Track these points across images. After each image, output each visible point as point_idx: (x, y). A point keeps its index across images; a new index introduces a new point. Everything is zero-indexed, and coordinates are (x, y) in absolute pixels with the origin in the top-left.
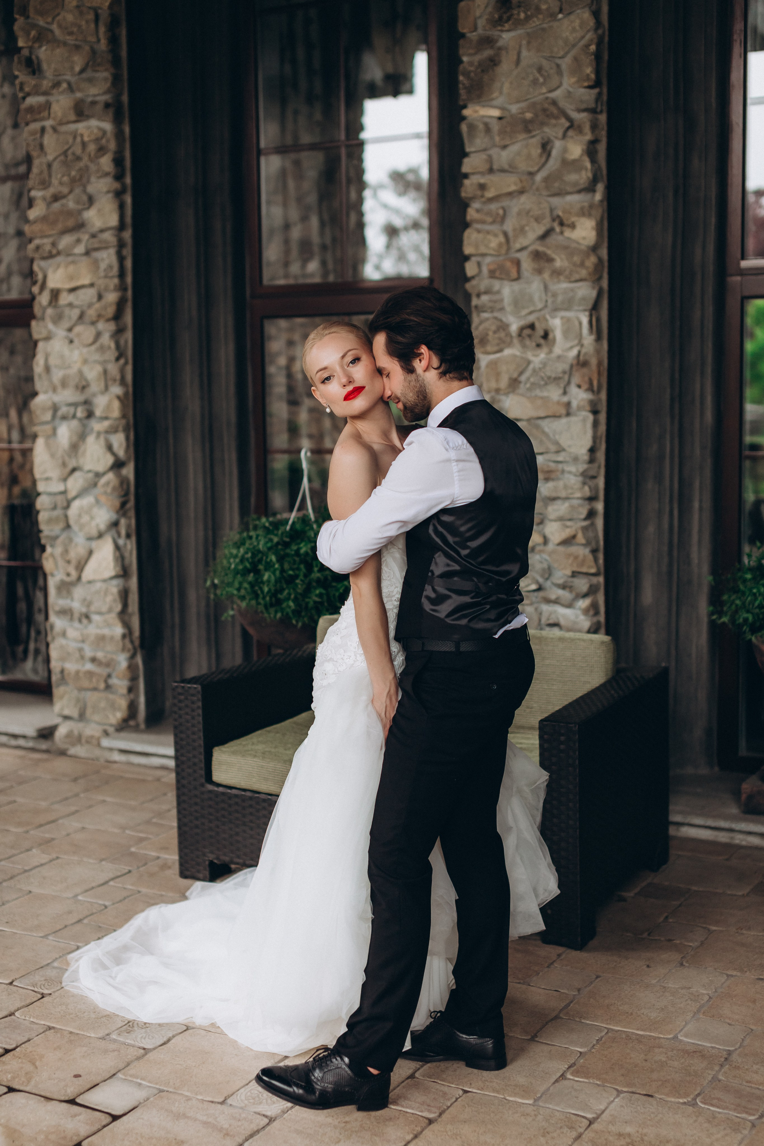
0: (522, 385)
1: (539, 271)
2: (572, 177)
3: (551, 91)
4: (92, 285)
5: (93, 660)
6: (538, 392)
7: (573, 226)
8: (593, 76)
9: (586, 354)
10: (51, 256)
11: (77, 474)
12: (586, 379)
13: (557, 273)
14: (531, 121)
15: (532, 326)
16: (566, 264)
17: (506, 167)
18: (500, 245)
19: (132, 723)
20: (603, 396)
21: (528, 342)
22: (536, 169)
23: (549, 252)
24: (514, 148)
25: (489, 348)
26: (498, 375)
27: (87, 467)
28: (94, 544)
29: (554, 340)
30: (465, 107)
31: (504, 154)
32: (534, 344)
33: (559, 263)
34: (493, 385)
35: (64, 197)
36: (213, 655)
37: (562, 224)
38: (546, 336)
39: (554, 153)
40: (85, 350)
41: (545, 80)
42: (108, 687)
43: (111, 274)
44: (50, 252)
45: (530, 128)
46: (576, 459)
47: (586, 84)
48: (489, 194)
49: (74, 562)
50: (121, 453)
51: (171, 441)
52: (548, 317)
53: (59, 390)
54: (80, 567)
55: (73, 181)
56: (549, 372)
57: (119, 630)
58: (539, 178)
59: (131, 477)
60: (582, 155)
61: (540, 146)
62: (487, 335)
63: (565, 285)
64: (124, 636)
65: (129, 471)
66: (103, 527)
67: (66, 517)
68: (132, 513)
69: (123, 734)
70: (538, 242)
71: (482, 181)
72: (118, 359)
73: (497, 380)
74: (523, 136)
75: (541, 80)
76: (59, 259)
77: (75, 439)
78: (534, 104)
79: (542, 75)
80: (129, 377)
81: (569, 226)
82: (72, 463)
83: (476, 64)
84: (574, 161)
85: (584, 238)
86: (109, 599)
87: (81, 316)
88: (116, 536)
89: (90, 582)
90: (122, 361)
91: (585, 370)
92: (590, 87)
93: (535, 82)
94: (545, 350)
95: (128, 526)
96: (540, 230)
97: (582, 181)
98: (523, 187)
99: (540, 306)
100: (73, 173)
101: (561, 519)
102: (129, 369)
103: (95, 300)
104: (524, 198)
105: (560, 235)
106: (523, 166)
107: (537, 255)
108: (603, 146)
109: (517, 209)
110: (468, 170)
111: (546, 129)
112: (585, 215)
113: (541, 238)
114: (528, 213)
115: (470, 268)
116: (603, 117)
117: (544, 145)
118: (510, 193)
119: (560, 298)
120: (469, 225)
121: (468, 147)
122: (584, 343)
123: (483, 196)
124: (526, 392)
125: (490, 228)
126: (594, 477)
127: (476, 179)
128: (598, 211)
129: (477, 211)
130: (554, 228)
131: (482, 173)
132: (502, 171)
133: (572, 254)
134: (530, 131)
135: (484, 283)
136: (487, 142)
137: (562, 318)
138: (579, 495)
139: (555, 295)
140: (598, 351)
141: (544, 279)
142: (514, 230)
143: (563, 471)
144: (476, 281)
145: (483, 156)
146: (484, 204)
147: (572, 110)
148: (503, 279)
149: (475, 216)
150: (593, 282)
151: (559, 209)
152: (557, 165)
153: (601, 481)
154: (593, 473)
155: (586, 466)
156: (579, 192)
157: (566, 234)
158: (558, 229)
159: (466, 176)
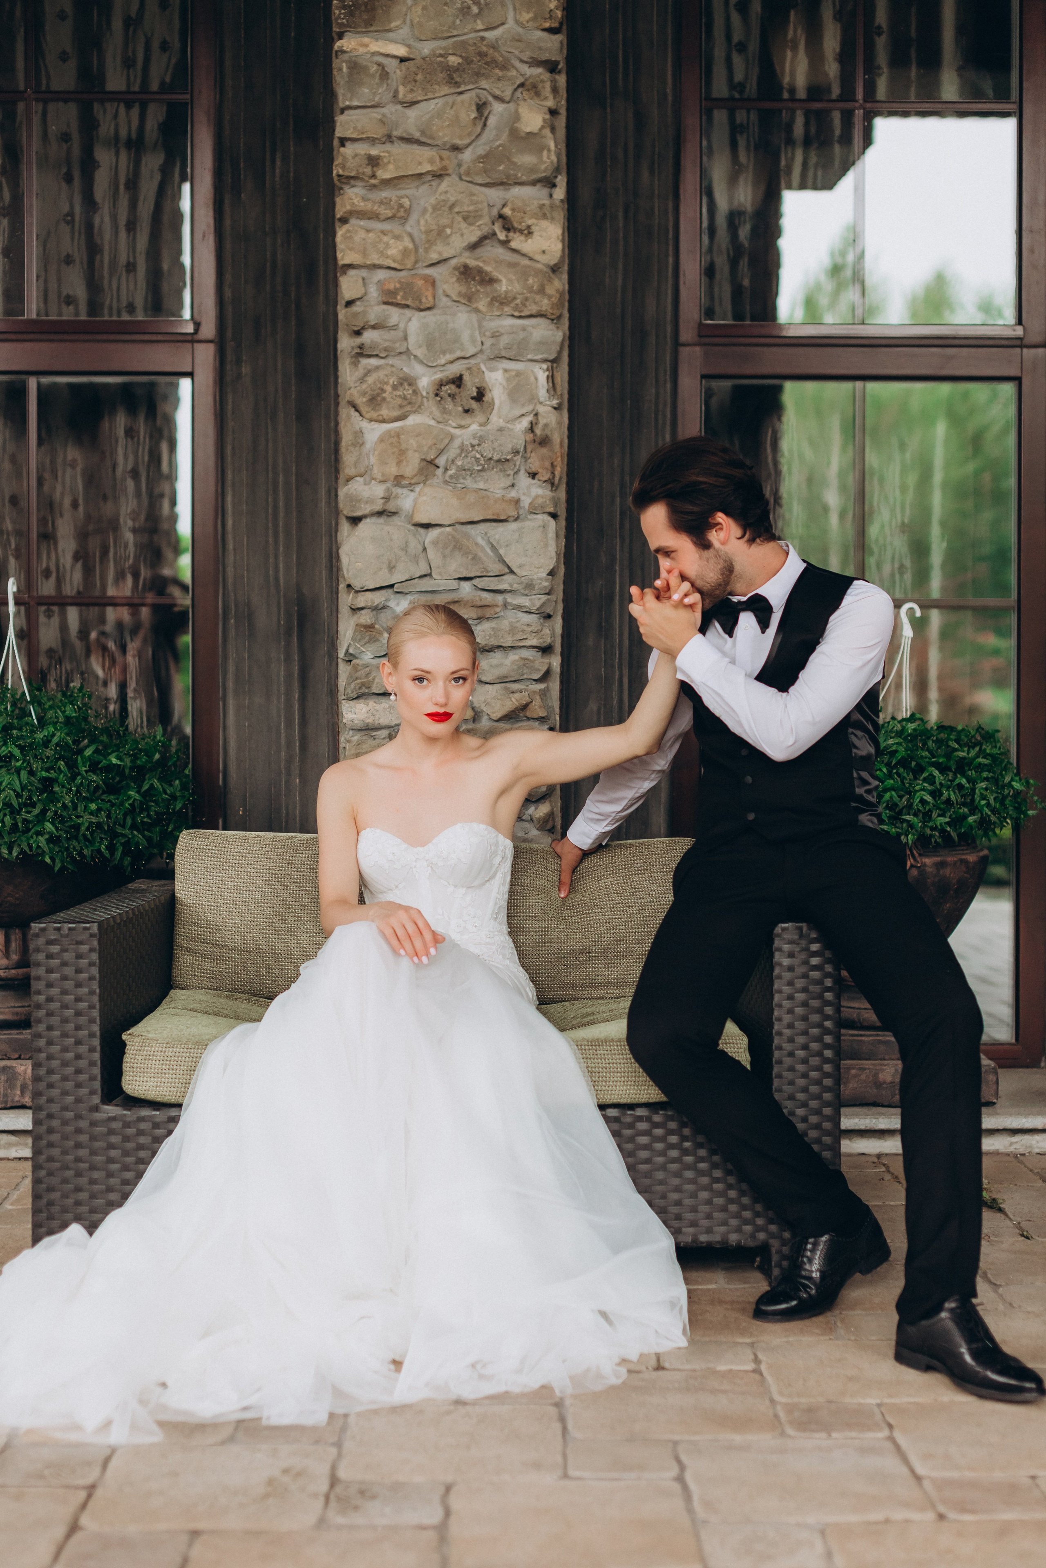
0: (439, 472)
1: (469, 298)
2: (526, 159)
3: (490, 28)
6: (469, 482)
7: (528, 232)
8: (559, 14)
9: (546, 425)
12: (547, 464)
13: (500, 301)
14: (458, 69)
15: (458, 381)
16: (517, 287)
17: (417, 135)
18: (405, 252)
20: (562, 494)
21: (449, 405)
22: (466, 141)
23: (489, 268)
24: (431, 107)
25: (385, 412)
26: (401, 455)
29: (492, 404)
30: (341, 36)
31: (412, 113)
32: (460, 409)
33: (505, 286)
34: (392, 470)
37: (508, 227)
38: (480, 396)
39: (492, 121)
41: (481, 10)
45: (456, 77)
46: (530, 586)
47: (547, 25)
48: (384, 174)
52: (483, 368)
56: (487, 450)
58: (467, 156)
60: (542, 128)
61: (474, 108)
62: (383, 391)
63: (509, 323)
70: (467, 254)
71: (374, 152)
73: (399, 463)
74: (446, 90)
75: (475, 9)
78: (463, 44)
81: (521, 232)
84: (531, 135)
85: (544, 252)
91: (544, 451)
92: (551, 31)
93: (465, 11)
94: (480, 418)
96: (473, 235)
97: (543, 167)
98: (445, 168)
99: (472, 351)
101: (503, 680)
104: (445, 185)
105: (505, 243)
106: (445, 136)
107: (466, 273)
108: (561, 121)
109: (433, 200)
110: (348, 134)
111: (484, 84)
112: (544, 217)
113: (473, 247)
114: (451, 207)
115: (349, 286)
116: (562, 80)
117: (481, 107)
118: (420, 175)
119: (504, 340)
120: (344, 221)
121: (343, 98)
122: (541, 409)
123: (374, 176)
124: (446, 482)
125: (386, 226)
126: (549, 617)
127: (362, 149)
128: (560, 215)
129: (364, 199)
130: (494, 234)
131: (372, 141)
132: (408, 140)
133: (524, 274)
134: (457, 84)
135: (375, 311)
136: (383, 93)
137: (506, 371)
138: (534, 642)
139: (496, 335)
140: (560, 423)
141: (477, 310)
142: (428, 232)
143: (505, 605)
144: (357, 308)
145: (375, 114)
146: (374, 186)
147: (522, 61)
148: (407, 306)
149: (362, 205)
150: (556, 320)
151: (504, 205)
152: (505, 137)
153: (558, 623)
154: (549, 610)
155: (544, 598)
156: (534, 183)
157: (513, 244)
158: (502, 236)
159: (343, 142)
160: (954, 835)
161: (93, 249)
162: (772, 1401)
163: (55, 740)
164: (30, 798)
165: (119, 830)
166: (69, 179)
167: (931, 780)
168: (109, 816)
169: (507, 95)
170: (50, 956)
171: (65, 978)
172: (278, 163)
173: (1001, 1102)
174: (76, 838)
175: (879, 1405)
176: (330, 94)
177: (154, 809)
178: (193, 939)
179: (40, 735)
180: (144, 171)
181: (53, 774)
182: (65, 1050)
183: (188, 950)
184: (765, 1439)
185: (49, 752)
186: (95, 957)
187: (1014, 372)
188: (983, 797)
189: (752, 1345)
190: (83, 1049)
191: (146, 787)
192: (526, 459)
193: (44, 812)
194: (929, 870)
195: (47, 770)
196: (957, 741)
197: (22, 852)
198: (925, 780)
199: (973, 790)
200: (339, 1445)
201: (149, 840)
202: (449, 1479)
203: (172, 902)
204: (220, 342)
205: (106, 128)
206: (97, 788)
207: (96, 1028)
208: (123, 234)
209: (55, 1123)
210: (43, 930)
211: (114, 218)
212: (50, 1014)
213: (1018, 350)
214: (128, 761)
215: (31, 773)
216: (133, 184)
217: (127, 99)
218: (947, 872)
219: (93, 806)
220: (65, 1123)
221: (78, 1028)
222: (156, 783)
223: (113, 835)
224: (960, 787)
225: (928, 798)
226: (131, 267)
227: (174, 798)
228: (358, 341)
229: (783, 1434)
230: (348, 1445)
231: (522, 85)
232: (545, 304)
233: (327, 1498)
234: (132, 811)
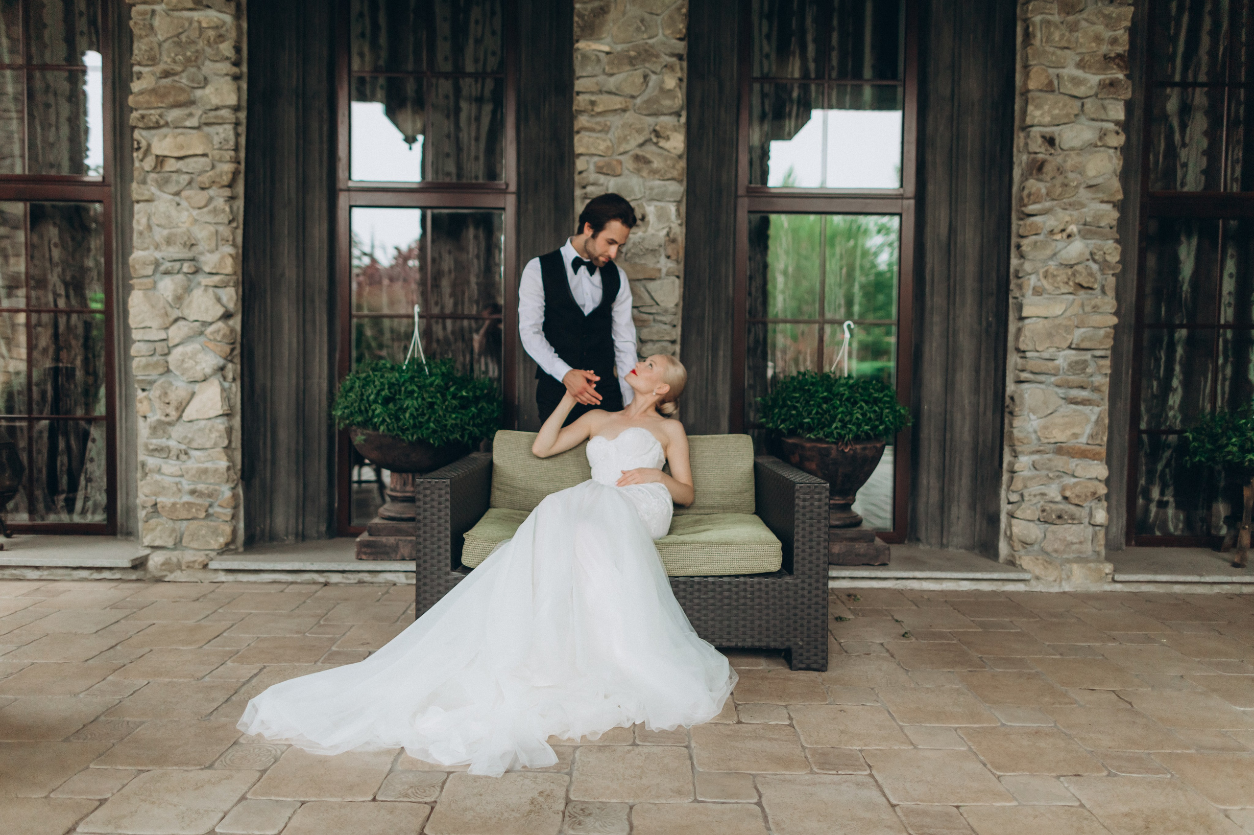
1: (638, 171)
2: (667, 102)
3: (650, 38)
4: (205, 155)
5: (193, 492)
6: (637, 261)
7: (668, 138)
8: (684, 31)
9: (675, 234)
10: (157, 126)
11: (181, 323)
12: (675, 252)
13: (654, 172)
14: (634, 58)
16: (662, 165)
17: (614, 90)
18: (608, 148)
19: (232, 547)
20: (682, 266)
22: (638, 93)
23: (648, 156)
24: (621, 77)
27: (191, 318)
28: (197, 387)
29: (648, 222)
30: (577, 41)
31: (612, 80)
33: (657, 164)
35: (176, 74)
36: (301, 485)
37: (658, 136)
38: (643, 219)
39: (651, 84)
40: (195, 213)
41: (646, 28)
42: (208, 516)
43: (226, 147)
44: (157, 122)
45: (634, 62)
46: (666, 311)
47: (678, 36)
48: (598, 109)
49: (174, 404)
50: (231, 306)
51: (269, 301)
52: (645, 204)
53: (164, 247)
54: (181, 409)
55: (188, 60)
56: (646, 245)
57: (223, 464)
58: (638, 101)
59: (238, 328)
60: (675, 87)
61: (642, 77)
63: (658, 183)
64: (229, 469)
65: (236, 323)
66: (208, 371)
67: (167, 362)
68: (238, 360)
69: (225, 557)
70: (637, 149)
71: (593, 98)
72: (230, 222)
74: (628, 68)
75: (643, 28)
76: (164, 130)
77: (180, 291)
78: (637, 46)
79: (644, 25)
80: (239, 240)
81: (664, 138)
82: (176, 313)
83: (589, 10)
84: (670, 91)
85: (675, 148)
86: (214, 435)
87: (190, 183)
88: (221, 379)
89: (190, 421)
90: (234, 225)
91: (674, 246)
92: (680, 39)
93: (638, 29)
94: (643, 229)
95: (235, 371)
96: (641, 140)
98: (627, 107)
99: (639, 196)
100: (189, 54)
102: (240, 232)
103: (208, 169)
104: (627, 115)
105: (656, 144)
106: (628, 90)
107: (637, 158)
108: (684, 84)
109: (621, 122)
110: (581, 89)
111: (647, 65)
112: (676, 131)
113: (641, 145)
114: (630, 126)
115: (580, 164)
116: (685, 64)
117: (645, 77)
118: (615, 110)
119: (656, 191)
120: (578, 132)
121: (578, 72)
122: (673, 225)
123: (593, 110)
124: (626, 260)
125: (599, 135)
126: (674, 326)
127: (587, 97)
128: (683, 130)
129: (588, 121)
130: (651, 139)
131: (592, 93)
132: (610, 93)
133: (665, 159)
134: (634, 65)
135: (592, 176)
136: (598, 70)
137: (656, 206)
138: (668, 338)
139: (651, 189)
140: (681, 232)
141: (642, 177)
142: (619, 138)
143: (654, 320)
144: (584, 175)
145: (594, 80)
146: (592, 116)
147: (666, 54)
148: (608, 174)
149: (587, 124)
150: (680, 181)
151: (656, 125)
152: (656, 93)
153: (679, 329)
154: (675, 323)
155: (673, 317)
156: (671, 114)
157: (661, 144)
158: (655, 140)
159: (578, 93)
160: (872, 434)
161: (459, 149)
162: (802, 746)
163: (436, 383)
164: (423, 411)
165: (467, 427)
166: (448, 117)
167: (861, 408)
168: (461, 420)
169: (658, 70)
170: (425, 496)
171: (432, 507)
172: (547, 106)
173: (892, 564)
174: (445, 431)
175: (861, 751)
176: (572, 71)
177: (484, 416)
178: (502, 484)
179: (428, 381)
180: (484, 113)
181: (434, 400)
182: (433, 543)
183: (498, 489)
184: (801, 774)
185: (432, 389)
186: (448, 496)
187: (898, 211)
188: (887, 417)
189: (786, 706)
190: (442, 543)
191: (480, 406)
192: (665, 249)
193: (430, 418)
194: (859, 451)
195: (431, 398)
196: (873, 389)
197: (418, 438)
198: (859, 408)
199: (882, 413)
200: (570, 774)
201: (481, 431)
202: (631, 801)
203: (491, 464)
204: (518, 194)
205: (465, 92)
206: (456, 407)
207: (449, 533)
208: (473, 142)
209: (428, 581)
210: (422, 482)
211: (469, 134)
212: (425, 525)
213: (900, 201)
214: (471, 394)
215: (423, 399)
216: (478, 119)
217: (475, 76)
218: (867, 452)
219: (454, 416)
220: (432, 581)
221: (439, 532)
222: (485, 404)
223: (464, 429)
224: (875, 411)
225: (860, 417)
226: (477, 158)
227: (493, 411)
228: (584, 191)
229: (812, 772)
230: (575, 774)
231: (666, 66)
232: (675, 174)
233: (564, 813)
234: (473, 417)
